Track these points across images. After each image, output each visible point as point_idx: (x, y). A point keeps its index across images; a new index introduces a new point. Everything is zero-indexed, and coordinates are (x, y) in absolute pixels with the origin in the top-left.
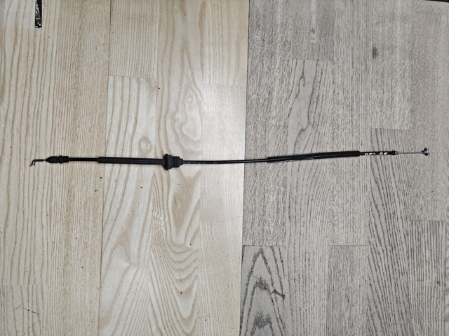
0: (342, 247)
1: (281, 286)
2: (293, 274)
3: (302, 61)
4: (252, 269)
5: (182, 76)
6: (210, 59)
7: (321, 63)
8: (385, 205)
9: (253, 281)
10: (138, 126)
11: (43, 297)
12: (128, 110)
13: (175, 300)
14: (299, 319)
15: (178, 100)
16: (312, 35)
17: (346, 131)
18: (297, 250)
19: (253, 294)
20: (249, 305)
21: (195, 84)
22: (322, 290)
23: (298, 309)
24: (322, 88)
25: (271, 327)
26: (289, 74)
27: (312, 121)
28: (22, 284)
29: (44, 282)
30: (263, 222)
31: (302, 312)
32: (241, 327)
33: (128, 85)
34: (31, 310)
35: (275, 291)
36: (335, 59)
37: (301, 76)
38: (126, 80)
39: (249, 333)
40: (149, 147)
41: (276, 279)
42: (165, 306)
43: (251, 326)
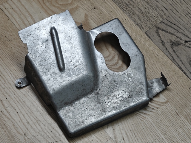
1: (187, 36)
2: (187, 26)
4: (161, 40)
9: (168, 46)
12: (22, 14)
18: (177, 13)
19: (175, 52)
20: (178, 59)
28: (38, 131)
30: (144, 14)
32: (185, 73)
33: (13, 3)
34: (54, 141)
35: (186, 42)
41: (180, 35)
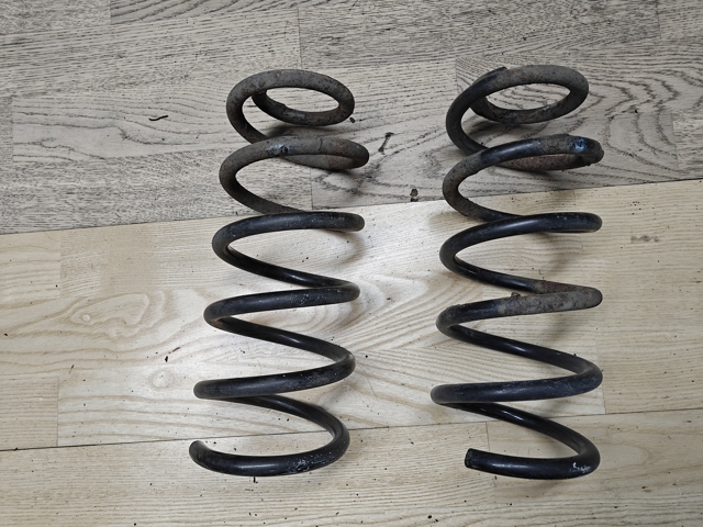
3: (15, 146)
5: (51, 333)
6: (22, 293)
7: (16, 116)
10: (132, 394)
11: (405, 517)
13: (400, 307)
14: (423, 106)
15: (89, 335)
17: (119, 64)
21: (62, 312)
22: (373, 74)
23: (407, 109)
24: (55, 111)
25: (438, 150)
26: (38, 165)
27: (108, 121)
29: (381, 517)
31: (412, 103)
36: (8, 95)
37: (39, 147)
38: (63, 418)
40: (163, 373)
42: (411, 323)
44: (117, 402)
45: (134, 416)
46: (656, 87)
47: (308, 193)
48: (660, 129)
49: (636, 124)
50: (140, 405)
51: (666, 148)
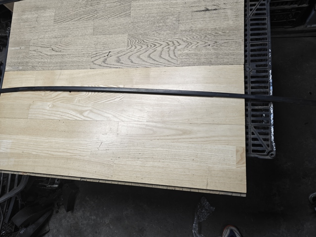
0: (94, 31)
1: (106, 53)
2: (102, 49)
3: (30, 51)
4: (98, 65)
7: (31, 44)
8: (81, 15)
9: (103, 64)
10: (45, 108)
14: (119, 45)
16: (22, 48)
17: (54, 33)
18: (93, 48)
19: (108, 64)
20: (112, 65)
22: (109, 37)
23: (115, 46)
24: (39, 43)
25: (121, 56)
26: (34, 56)
27: (49, 46)
28: (90, 148)
30: (82, 62)
32: (119, 68)
33: (31, 112)
35: (108, 55)
36: (30, 39)
37: (35, 51)
39: (122, 65)
41: (103, 55)
43: (119, 64)
44: (41, 110)
45: (44, 113)
46: (175, 42)
47: (90, 65)
48: (174, 53)
49: (168, 51)
50: (46, 111)
51: (175, 58)
